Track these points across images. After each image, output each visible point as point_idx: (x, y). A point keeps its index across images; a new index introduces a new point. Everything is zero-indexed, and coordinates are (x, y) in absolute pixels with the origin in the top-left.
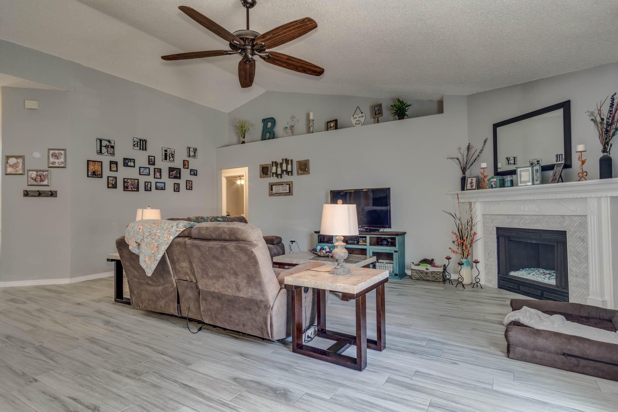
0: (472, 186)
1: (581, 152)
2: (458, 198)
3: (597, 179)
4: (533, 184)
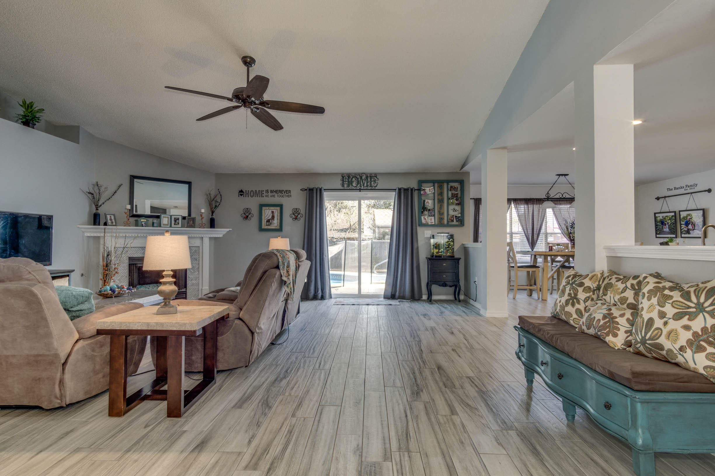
0: (112, 223)
1: (202, 213)
2: (105, 233)
3: (208, 228)
4: (171, 227)
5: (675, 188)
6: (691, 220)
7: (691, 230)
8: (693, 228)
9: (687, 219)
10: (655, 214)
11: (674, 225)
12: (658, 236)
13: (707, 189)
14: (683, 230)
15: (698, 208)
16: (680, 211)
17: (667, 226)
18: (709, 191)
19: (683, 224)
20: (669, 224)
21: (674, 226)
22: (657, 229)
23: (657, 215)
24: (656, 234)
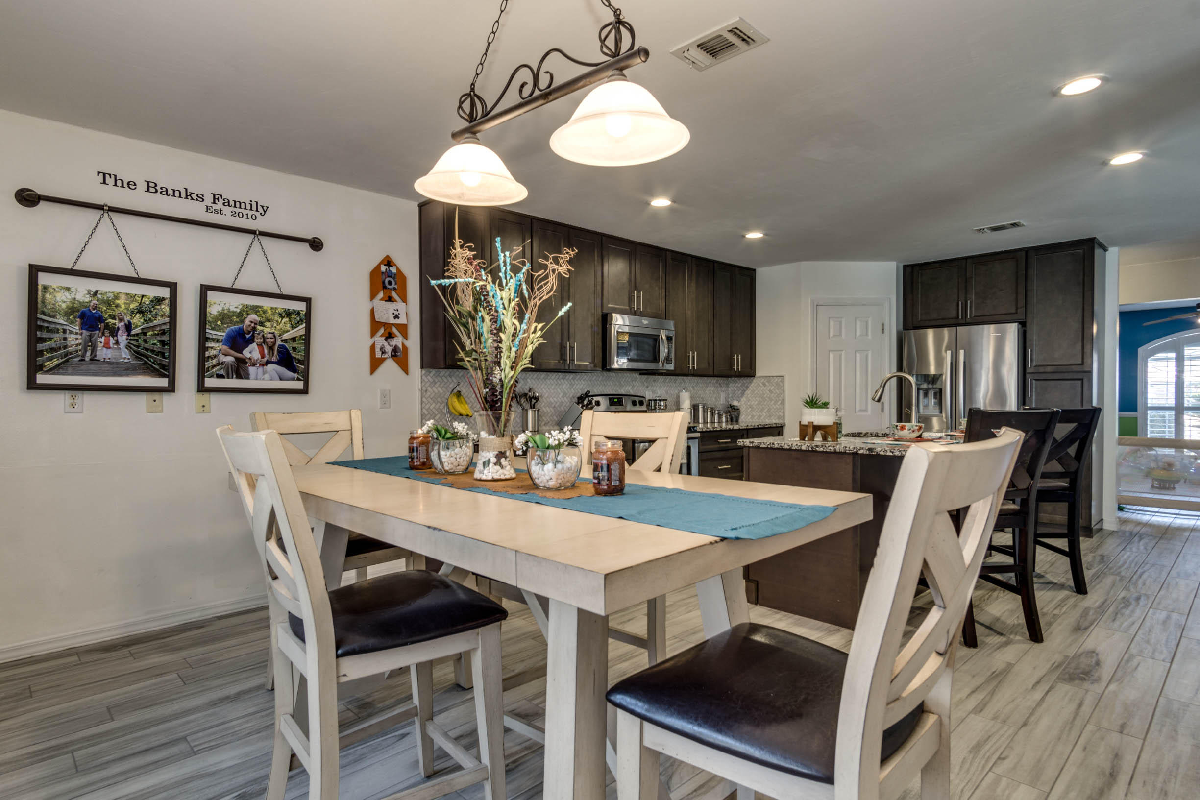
5: (150, 187)
6: (259, 328)
7: (254, 365)
8: (263, 356)
9: (242, 322)
10: (34, 270)
11: (165, 338)
12: (41, 379)
13: (310, 237)
14: (214, 361)
15: (284, 293)
16: (205, 289)
17: (123, 338)
18: (316, 245)
19: (218, 341)
20: (133, 332)
21: (163, 343)
22: (40, 347)
23: (44, 279)
24: (34, 366)
